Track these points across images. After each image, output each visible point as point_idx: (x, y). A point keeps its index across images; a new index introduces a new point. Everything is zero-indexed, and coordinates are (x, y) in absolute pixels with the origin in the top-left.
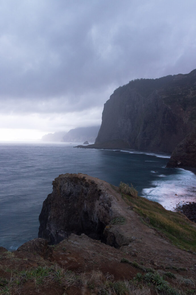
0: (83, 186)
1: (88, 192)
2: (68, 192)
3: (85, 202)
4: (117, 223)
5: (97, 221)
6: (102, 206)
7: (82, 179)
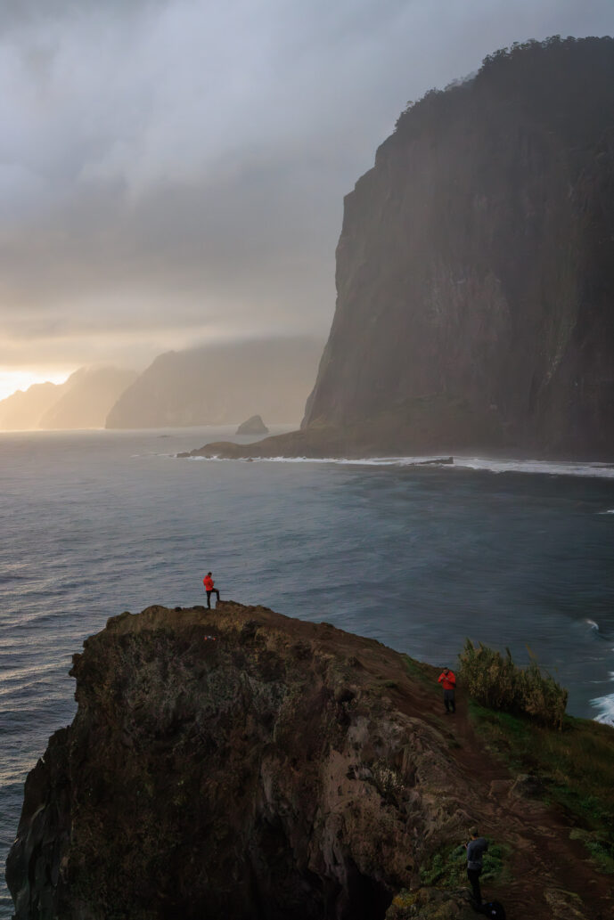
0: (250, 674)
1: (276, 707)
2: (167, 711)
3: (264, 766)
4: (457, 875)
5: (341, 872)
6: (367, 784)
7: (243, 632)
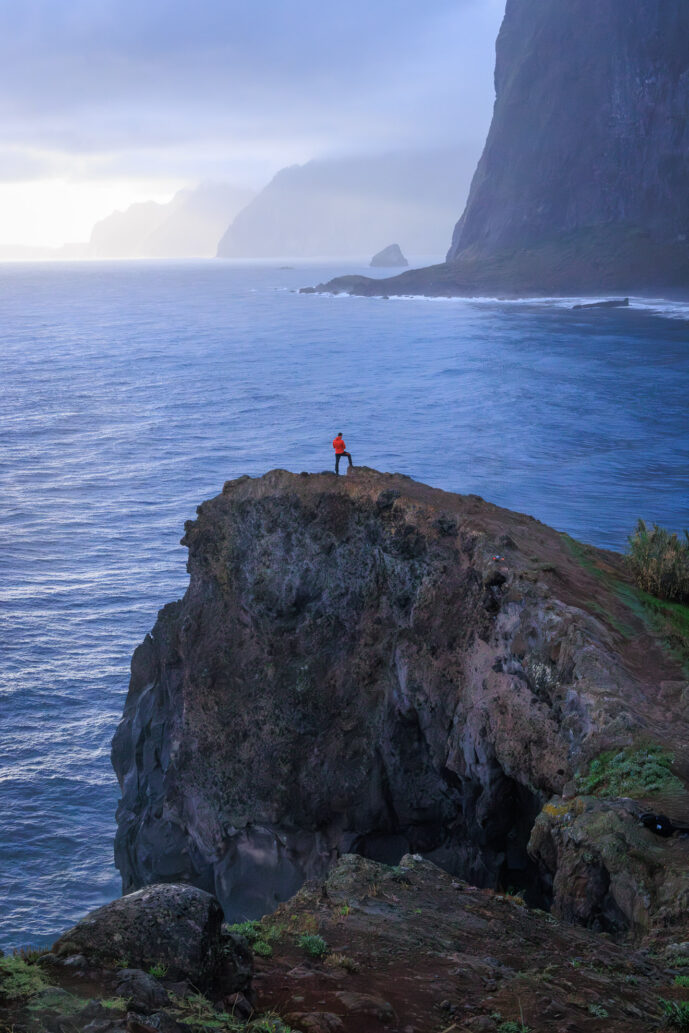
0: (385, 550)
1: (414, 588)
2: (290, 589)
3: (398, 652)
4: (618, 784)
5: (484, 774)
6: (516, 678)
7: (378, 503)
